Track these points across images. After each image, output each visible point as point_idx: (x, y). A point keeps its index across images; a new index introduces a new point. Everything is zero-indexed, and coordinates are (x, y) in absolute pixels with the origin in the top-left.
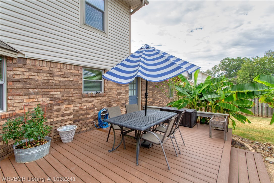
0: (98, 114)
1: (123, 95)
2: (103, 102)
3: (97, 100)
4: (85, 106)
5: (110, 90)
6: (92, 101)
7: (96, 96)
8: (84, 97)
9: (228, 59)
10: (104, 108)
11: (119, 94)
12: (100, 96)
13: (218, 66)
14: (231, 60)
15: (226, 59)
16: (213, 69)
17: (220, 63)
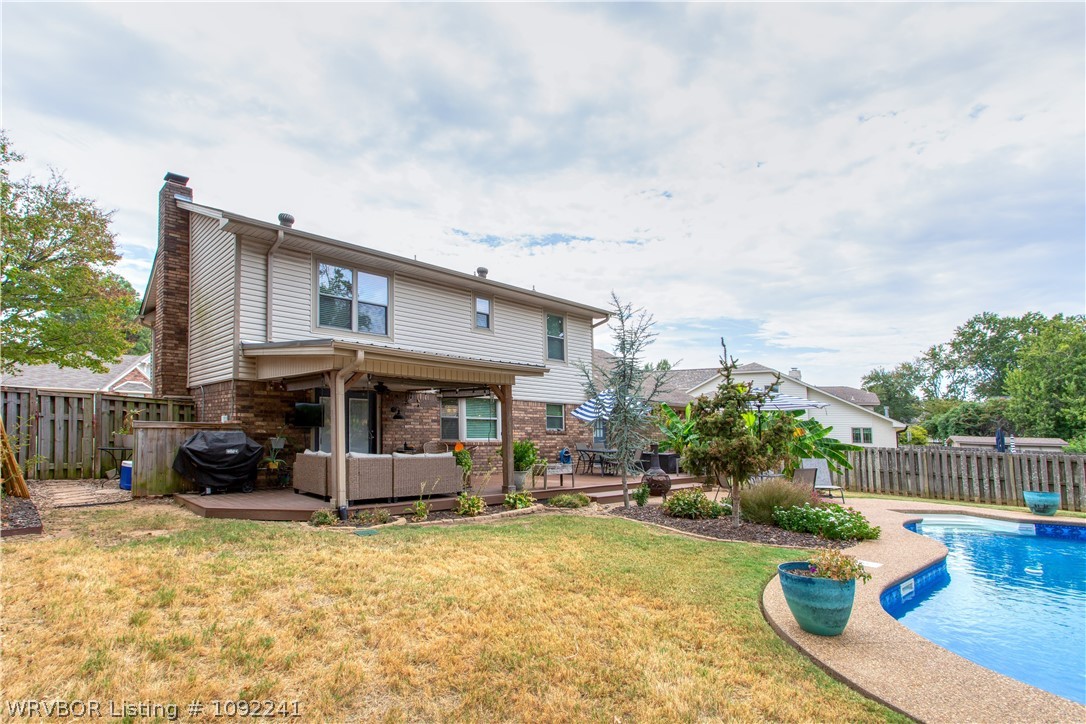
0: (560, 454)
1: (586, 435)
2: (565, 441)
3: (558, 438)
4: (550, 443)
5: (572, 427)
6: (554, 439)
7: (558, 434)
8: (548, 433)
9: (990, 321)
10: (566, 448)
11: (582, 433)
12: (561, 434)
13: (945, 347)
14: (1001, 322)
15: (977, 320)
16: (924, 359)
17: (953, 336)
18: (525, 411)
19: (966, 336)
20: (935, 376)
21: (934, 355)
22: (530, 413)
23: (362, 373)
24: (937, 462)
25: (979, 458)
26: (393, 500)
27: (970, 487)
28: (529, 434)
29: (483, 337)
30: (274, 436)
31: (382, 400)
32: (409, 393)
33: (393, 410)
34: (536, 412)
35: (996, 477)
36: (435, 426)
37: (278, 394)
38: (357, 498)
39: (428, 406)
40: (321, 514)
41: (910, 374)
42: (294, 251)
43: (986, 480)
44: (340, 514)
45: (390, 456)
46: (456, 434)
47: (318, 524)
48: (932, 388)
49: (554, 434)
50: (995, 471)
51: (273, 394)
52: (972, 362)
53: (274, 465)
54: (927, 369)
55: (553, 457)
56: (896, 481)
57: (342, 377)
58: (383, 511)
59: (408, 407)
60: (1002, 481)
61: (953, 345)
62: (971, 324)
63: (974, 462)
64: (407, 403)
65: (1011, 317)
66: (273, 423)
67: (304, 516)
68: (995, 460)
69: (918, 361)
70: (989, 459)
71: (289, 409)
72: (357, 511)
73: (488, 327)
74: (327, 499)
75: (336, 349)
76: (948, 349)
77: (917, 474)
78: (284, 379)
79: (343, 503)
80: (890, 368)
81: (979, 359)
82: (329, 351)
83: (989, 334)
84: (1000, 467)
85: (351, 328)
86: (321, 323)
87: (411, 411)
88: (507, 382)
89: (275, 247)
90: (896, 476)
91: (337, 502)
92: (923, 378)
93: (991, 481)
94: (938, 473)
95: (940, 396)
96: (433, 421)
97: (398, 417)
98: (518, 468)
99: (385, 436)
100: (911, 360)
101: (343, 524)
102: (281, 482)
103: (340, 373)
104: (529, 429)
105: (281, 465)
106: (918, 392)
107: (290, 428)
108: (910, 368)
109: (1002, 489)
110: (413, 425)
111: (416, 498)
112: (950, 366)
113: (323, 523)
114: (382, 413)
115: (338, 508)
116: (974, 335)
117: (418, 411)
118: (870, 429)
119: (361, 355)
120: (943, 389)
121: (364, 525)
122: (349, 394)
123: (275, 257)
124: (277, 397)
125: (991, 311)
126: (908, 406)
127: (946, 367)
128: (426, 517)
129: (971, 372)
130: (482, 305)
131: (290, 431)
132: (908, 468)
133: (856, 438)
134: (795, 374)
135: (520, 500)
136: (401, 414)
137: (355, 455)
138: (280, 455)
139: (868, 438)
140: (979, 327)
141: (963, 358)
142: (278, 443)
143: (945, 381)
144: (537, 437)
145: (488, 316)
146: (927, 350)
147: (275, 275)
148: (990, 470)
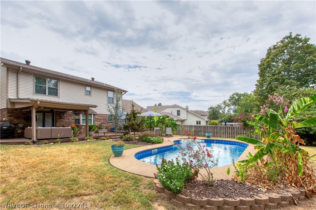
1: (120, 123)
4: (109, 125)
8: (108, 123)
9: (237, 94)
12: (112, 123)
13: (227, 101)
14: (239, 95)
15: (234, 94)
16: (222, 104)
17: (229, 98)
18: (101, 117)
19: (232, 98)
20: (225, 108)
21: (225, 102)
22: (103, 117)
23: (41, 107)
24: (205, 129)
25: (213, 127)
26: (51, 139)
27: (215, 134)
28: (102, 123)
29: (88, 97)
30: (20, 123)
31: (56, 114)
32: (64, 112)
33: (59, 116)
34: (104, 117)
35: (216, 131)
36: (73, 121)
37: (21, 112)
38: (40, 138)
39: (71, 115)
40: (27, 142)
41: (219, 107)
42: (27, 73)
43: (214, 132)
44: (34, 142)
45: (51, 128)
46: (79, 123)
47: (26, 145)
48: (224, 111)
49: (110, 123)
50: (216, 130)
51: (19, 112)
52: (233, 105)
53: (19, 131)
54: (223, 106)
55: (109, 129)
56: (197, 133)
57: (34, 108)
58: (47, 141)
59: (64, 116)
60: (217, 132)
61: (229, 100)
62: (233, 95)
63: (212, 128)
64: (64, 115)
65: (242, 93)
66: (20, 120)
67: (23, 143)
68: (216, 127)
69: (221, 104)
70: (215, 127)
71: (25, 116)
72: (39, 142)
73: (90, 94)
74: (31, 139)
75: (31, 101)
76: (228, 101)
77: (201, 131)
78: (21, 108)
79: (35, 139)
80: (214, 106)
81: (234, 104)
82: (29, 101)
83: (237, 98)
84: (217, 129)
85: (46, 94)
86: (36, 93)
87: (65, 117)
88: (87, 109)
89: (20, 71)
90: (197, 132)
91: (33, 139)
92: (222, 108)
93: (215, 132)
94: (205, 131)
95: (226, 113)
96: (72, 119)
97: (61, 118)
98: (90, 131)
99: (57, 123)
100: (219, 104)
101: (34, 144)
102: (21, 136)
103: (34, 107)
104: (102, 121)
105: (22, 131)
106: (221, 111)
107: (25, 121)
108: (219, 105)
109: (217, 134)
110: (66, 120)
111: (57, 138)
112: (228, 105)
113: (28, 144)
114: (56, 117)
115: (33, 141)
116: (233, 98)
117: (67, 117)
118: (200, 121)
119: (39, 102)
120: (226, 111)
121: (40, 144)
122: (36, 112)
123: (20, 74)
124: (21, 113)
125: (238, 92)
126: (217, 115)
127: (227, 106)
128: (60, 142)
129: (232, 107)
130: (88, 89)
131: (26, 122)
132: (199, 130)
133: (197, 123)
134: (187, 108)
135: (89, 138)
136: (62, 117)
137: (40, 128)
138: (21, 128)
139: (200, 123)
140: (235, 96)
141: (231, 103)
142: (21, 125)
143: (227, 109)
144: (105, 123)
145: (90, 91)
146: (223, 101)
147: (20, 79)
148: (215, 130)
